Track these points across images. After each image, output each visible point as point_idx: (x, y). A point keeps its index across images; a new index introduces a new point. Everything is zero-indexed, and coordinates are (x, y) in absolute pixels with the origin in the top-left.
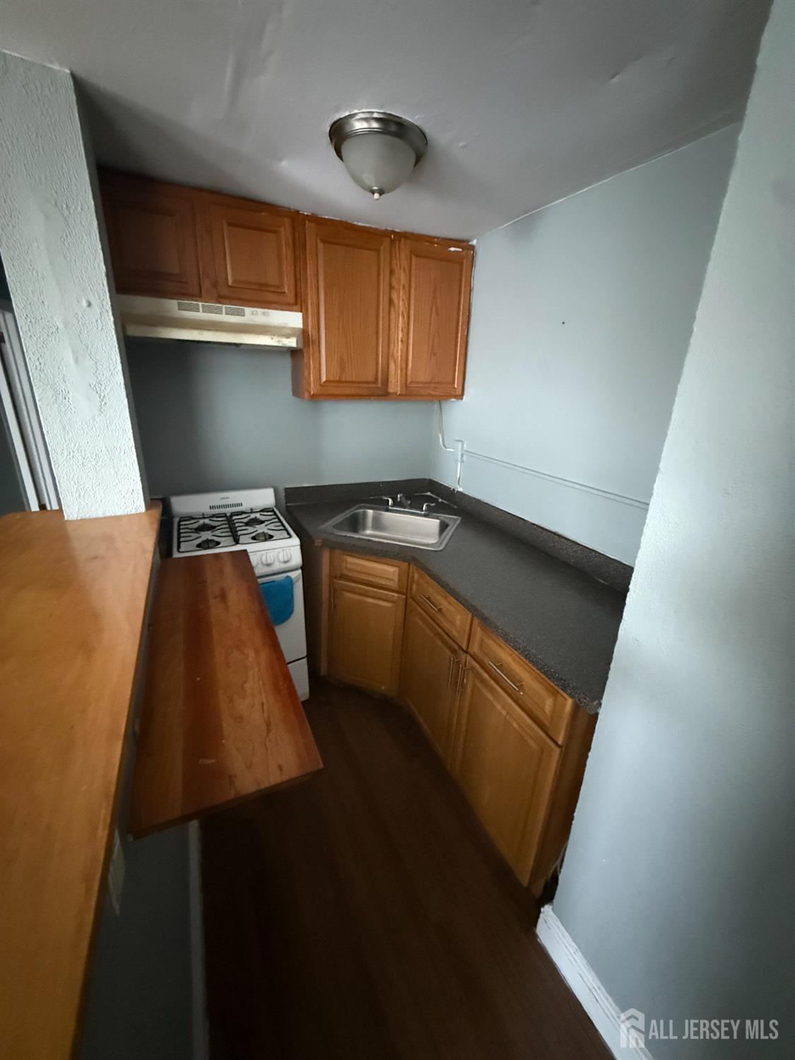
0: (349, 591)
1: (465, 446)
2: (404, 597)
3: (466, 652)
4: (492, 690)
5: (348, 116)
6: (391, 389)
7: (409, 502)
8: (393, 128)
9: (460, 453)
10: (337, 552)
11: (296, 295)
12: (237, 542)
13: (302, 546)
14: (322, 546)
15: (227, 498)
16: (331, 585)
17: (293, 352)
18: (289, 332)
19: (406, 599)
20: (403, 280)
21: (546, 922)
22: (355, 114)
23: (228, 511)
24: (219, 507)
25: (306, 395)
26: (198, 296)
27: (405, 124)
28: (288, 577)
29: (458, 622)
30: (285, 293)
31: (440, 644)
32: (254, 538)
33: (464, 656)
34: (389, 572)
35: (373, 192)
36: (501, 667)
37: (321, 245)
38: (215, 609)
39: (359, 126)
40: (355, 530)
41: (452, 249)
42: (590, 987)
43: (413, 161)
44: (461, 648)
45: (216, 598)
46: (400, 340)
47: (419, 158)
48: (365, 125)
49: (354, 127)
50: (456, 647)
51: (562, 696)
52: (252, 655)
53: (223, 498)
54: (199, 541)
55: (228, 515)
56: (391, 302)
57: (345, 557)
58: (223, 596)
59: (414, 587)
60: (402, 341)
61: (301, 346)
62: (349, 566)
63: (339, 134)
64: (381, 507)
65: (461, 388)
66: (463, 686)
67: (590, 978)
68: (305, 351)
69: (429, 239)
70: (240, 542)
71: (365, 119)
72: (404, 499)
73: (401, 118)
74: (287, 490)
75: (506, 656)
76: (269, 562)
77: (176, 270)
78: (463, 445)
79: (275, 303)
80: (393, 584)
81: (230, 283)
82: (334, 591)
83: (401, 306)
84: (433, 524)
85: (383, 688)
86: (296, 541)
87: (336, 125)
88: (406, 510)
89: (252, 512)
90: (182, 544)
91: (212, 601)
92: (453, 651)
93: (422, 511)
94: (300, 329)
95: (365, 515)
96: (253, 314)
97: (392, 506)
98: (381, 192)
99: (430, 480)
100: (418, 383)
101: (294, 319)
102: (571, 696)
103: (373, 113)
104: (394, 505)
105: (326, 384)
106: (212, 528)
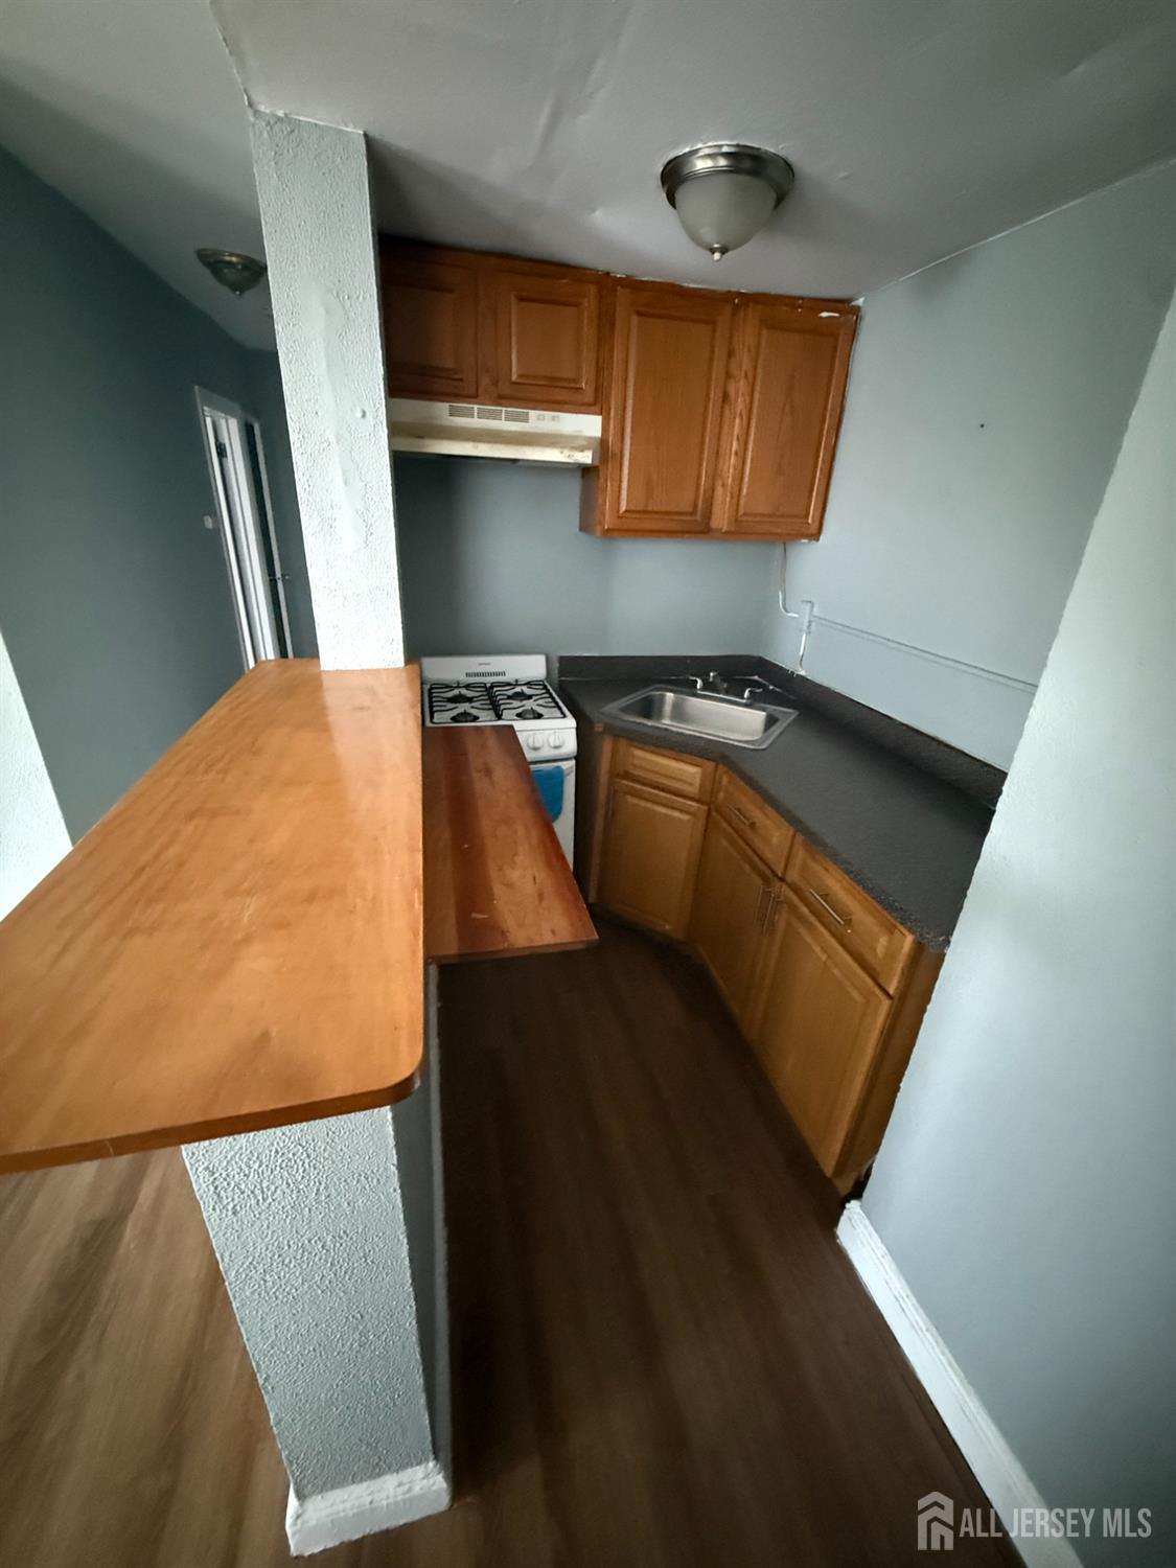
0: (632, 795)
1: (815, 609)
2: (706, 808)
3: (782, 879)
4: (810, 928)
5: (690, 152)
6: (714, 524)
7: (725, 686)
8: (747, 163)
9: (806, 620)
10: (623, 743)
11: (596, 390)
12: (499, 717)
13: (577, 729)
14: (603, 733)
15: (488, 664)
16: (611, 784)
17: (585, 471)
18: (584, 443)
19: (709, 810)
20: (746, 365)
21: (850, 1220)
22: (697, 151)
23: (489, 680)
24: (477, 675)
25: (598, 528)
26: (473, 397)
27: (764, 156)
28: (558, 767)
29: (775, 840)
30: (581, 389)
31: (747, 868)
32: (519, 715)
33: (779, 884)
34: (689, 773)
35: (713, 251)
36: (825, 897)
37: (635, 319)
38: (480, 785)
39: (701, 165)
40: (648, 716)
41: (824, 314)
42: (898, 1296)
43: (771, 202)
44: (775, 875)
45: (479, 771)
46: (733, 452)
47: (780, 199)
48: (709, 163)
49: (695, 166)
50: (768, 872)
51: (901, 932)
52: (521, 831)
53: (481, 664)
54: (454, 713)
55: (488, 685)
56: (725, 397)
57: (632, 749)
58: (488, 772)
59: (721, 795)
60: (736, 453)
61: (597, 463)
62: (636, 762)
63: (674, 177)
64: (684, 690)
65: (817, 524)
66: (773, 924)
67: (899, 1286)
68: (601, 468)
69: (791, 301)
70: (503, 717)
71: (709, 156)
72: (718, 680)
73: (759, 149)
74: (562, 659)
75: (836, 883)
76: (537, 745)
77: (450, 364)
78: (812, 607)
79: (566, 403)
80: (693, 790)
81: (514, 378)
82: (613, 793)
83: (740, 405)
84: (755, 718)
85: (667, 927)
86: (571, 722)
87: (672, 164)
88: (721, 696)
89: (517, 685)
90: (436, 715)
91: (476, 775)
92: (766, 881)
93: (743, 698)
94: (595, 438)
95: (662, 698)
96: (539, 419)
97: (702, 689)
98: (724, 251)
99: (760, 658)
100: (755, 515)
101: (590, 425)
102: (910, 930)
103: (721, 146)
104: (703, 689)
105: (628, 515)
106: (470, 700)
